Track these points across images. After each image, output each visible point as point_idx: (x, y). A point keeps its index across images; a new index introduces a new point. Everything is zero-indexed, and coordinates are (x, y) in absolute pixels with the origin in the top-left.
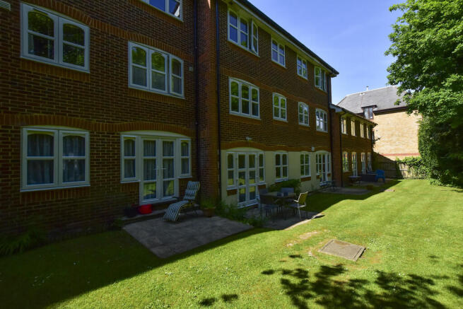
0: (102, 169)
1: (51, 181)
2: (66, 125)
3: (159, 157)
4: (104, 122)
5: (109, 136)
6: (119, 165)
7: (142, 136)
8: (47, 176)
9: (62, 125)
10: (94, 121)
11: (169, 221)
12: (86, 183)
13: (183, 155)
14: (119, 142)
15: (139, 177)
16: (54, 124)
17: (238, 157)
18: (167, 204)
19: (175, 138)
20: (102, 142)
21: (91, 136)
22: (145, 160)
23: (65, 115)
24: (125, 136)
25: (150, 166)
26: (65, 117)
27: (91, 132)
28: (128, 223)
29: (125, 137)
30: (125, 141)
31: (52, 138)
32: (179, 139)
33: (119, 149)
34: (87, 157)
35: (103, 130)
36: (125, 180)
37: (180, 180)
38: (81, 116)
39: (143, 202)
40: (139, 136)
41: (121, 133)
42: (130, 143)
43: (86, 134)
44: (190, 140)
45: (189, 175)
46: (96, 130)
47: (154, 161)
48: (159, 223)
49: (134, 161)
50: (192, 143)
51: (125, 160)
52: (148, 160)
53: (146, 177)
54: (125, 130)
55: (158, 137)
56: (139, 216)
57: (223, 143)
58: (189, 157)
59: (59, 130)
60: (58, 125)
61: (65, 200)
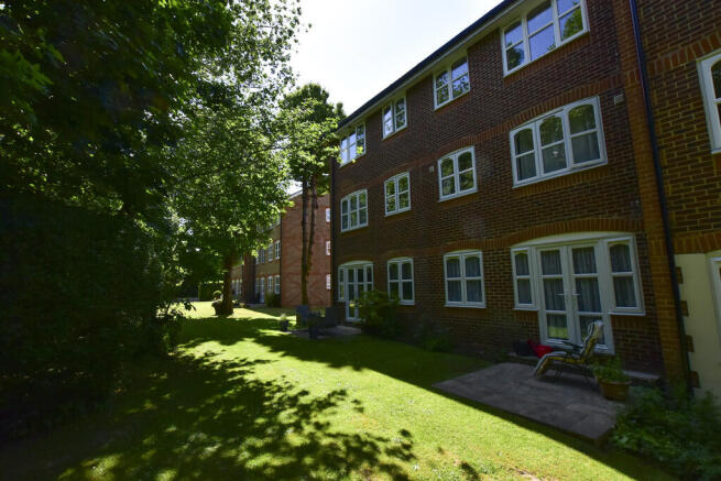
0: (495, 291)
3: (568, 275)
5: (499, 253)
6: (512, 286)
9: (463, 249)
10: (484, 239)
12: (483, 304)
13: (614, 268)
14: (509, 260)
15: (537, 303)
16: (459, 249)
19: (596, 240)
20: (493, 261)
21: (484, 255)
22: (545, 280)
24: (516, 250)
25: (553, 288)
27: (483, 251)
29: (514, 252)
30: (517, 257)
32: (604, 241)
33: (510, 266)
34: (482, 277)
35: (492, 247)
36: (520, 306)
37: (612, 316)
40: (532, 248)
41: (511, 247)
43: (480, 254)
44: (631, 238)
45: (636, 310)
46: (486, 248)
47: (560, 281)
50: (639, 245)
51: (518, 280)
52: (549, 280)
54: (515, 243)
58: (634, 273)
59: (462, 254)
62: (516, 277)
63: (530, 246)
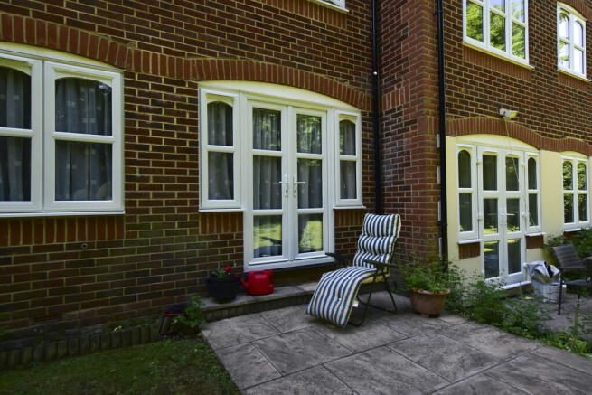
0: (153, 172)
1: (27, 197)
2: (62, 49)
3: (289, 153)
4: (158, 50)
5: (171, 90)
6: (195, 165)
7: (251, 97)
8: (14, 181)
9: (52, 47)
10: (134, 46)
11: (322, 321)
12: (114, 205)
13: (344, 150)
14: (194, 107)
15: (242, 200)
16: (31, 43)
17: (481, 160)
18: (314, 272)
19: (326, 109)
20: (154, 103)
21: (126, 83)
22: (255, 157)
23: (61, 21)
24: (209, 91)
25: (268, 169)
26: (58, 26)
27: (126, 75)
28: (215, 316)
29: (209, 95)
30: (210, 106)
31: (25, 81)
32: (334, 112)
33: (194, 124)
34: (116, 138)
35: (155, 71)
36: (208, 205)
37: (337, 212)
38: (101, 29)
39: (253, 263)
40: (244, 95)
41: (199, 83)
42: (222, 112)
43: (113, 79)
44: (358, 115)
45: (356, 203)
46: (138, 69)
47: (277, 161)
48: (295, 322)
49: (230, 156)
50: (363, 124)
51: (210, 153)
52: (263, 157)
53: (259, 202)
54: (209, 79)
55: (288, 103)
56: (243, 300)
57: (450, 120)
58: (357, 157)
59: (43, 60)
60: (41, 45)
61: (61, 247)
62: (205, 147)
63: (239, 92)
